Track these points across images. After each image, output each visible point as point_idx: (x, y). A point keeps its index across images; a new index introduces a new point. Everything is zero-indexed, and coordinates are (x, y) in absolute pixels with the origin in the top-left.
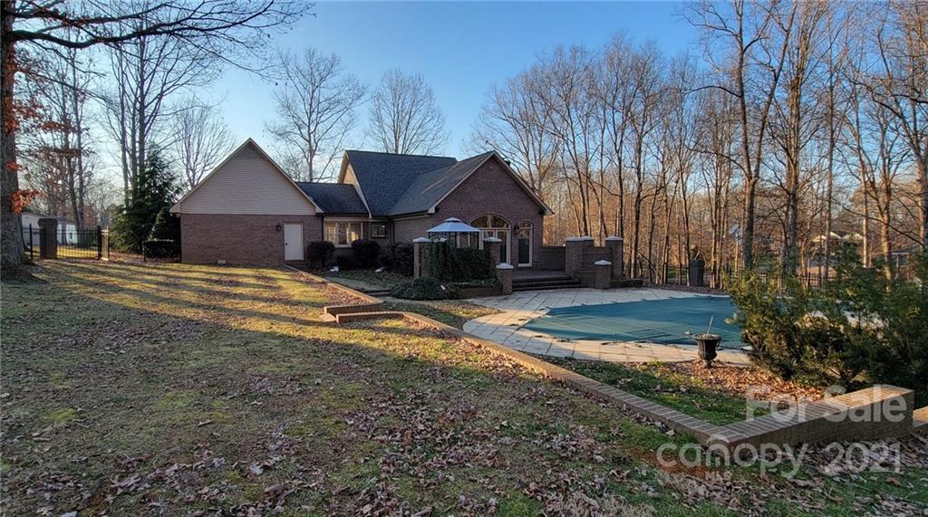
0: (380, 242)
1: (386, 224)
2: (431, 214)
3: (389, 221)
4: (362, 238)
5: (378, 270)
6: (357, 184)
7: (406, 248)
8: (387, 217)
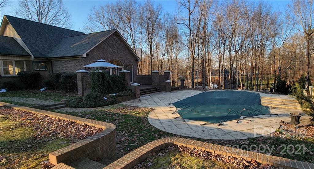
0: (41, 73)
1: (45, 62)
2: (84, 57)
3: (49, 61)
4: (25, 70)
5: (42, 90)
6: (17, 37)
7: (69, 76)
8: (47, 58)
